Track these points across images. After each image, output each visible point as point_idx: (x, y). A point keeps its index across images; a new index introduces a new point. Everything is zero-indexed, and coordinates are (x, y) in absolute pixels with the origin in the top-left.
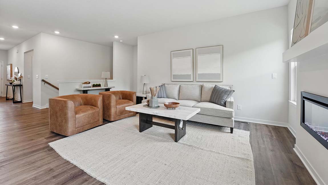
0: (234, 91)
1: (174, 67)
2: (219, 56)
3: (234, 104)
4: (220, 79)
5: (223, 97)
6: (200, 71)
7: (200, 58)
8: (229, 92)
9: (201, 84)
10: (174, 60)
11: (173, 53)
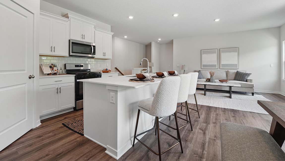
0: (251, 74)
1: (203, 59)
2: (236, 54)
3: (253, 80)
4: (237, 67)
5: (245, 77)
6: (223, 62)
7: (223, 55)
8: (248, 75)
9: (227, 70)
10: (203, 56)
11: (203, 51)
